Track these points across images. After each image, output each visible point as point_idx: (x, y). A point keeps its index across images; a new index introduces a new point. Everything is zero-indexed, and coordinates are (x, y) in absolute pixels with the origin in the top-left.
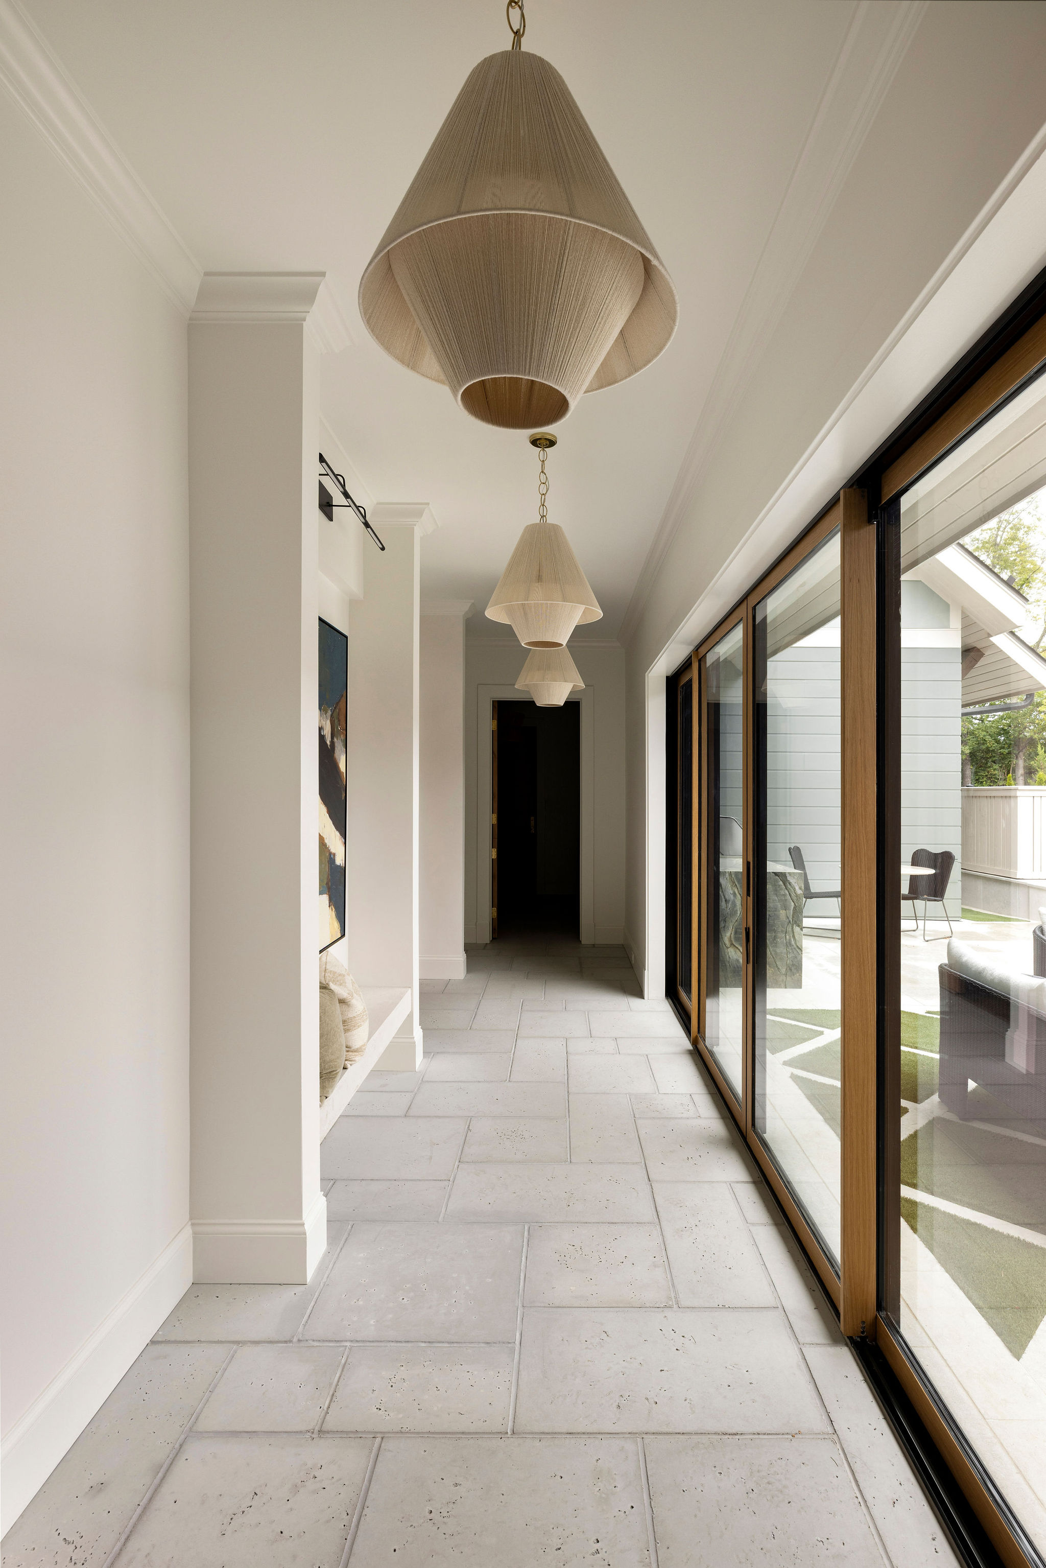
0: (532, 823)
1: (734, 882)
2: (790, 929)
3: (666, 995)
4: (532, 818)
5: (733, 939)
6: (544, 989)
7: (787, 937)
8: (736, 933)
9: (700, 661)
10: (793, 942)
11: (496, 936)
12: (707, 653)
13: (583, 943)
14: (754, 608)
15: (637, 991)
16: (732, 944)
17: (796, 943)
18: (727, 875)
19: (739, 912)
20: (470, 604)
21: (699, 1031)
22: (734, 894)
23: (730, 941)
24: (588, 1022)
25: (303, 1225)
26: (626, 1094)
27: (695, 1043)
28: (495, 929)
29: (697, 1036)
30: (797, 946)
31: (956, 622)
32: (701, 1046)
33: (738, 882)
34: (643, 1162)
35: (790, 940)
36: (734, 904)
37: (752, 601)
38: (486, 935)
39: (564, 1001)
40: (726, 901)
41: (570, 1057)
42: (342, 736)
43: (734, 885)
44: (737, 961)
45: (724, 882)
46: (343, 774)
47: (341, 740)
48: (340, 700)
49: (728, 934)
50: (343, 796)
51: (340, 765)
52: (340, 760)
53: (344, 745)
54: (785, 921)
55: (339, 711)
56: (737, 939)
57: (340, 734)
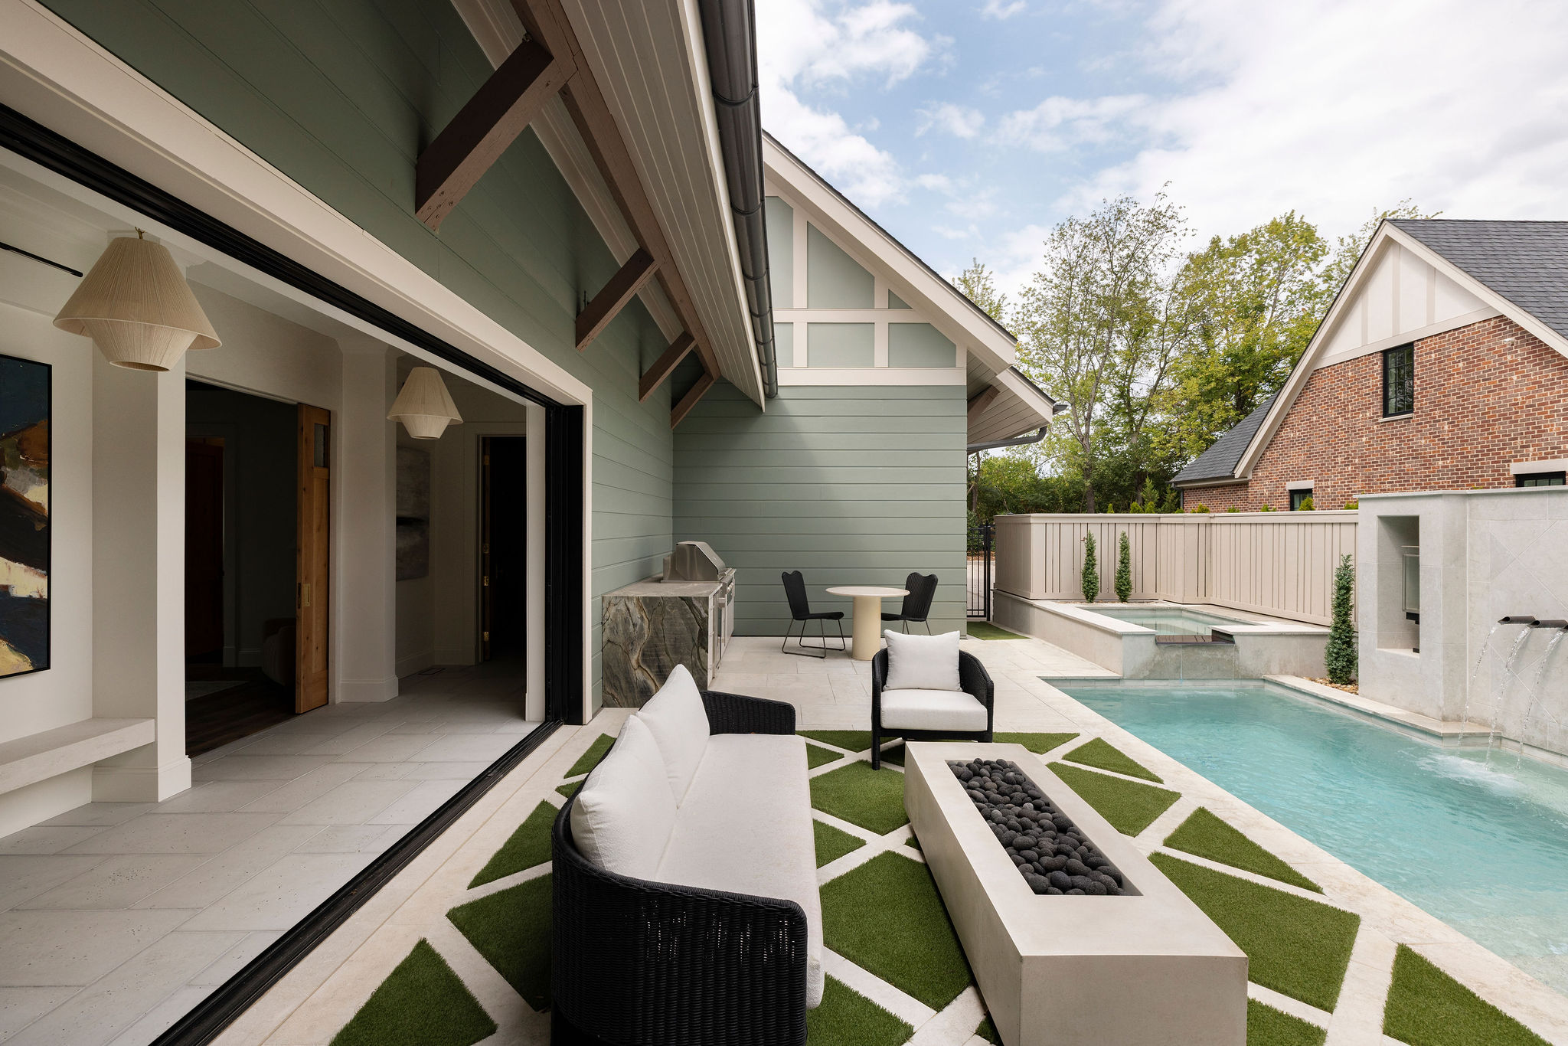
1: (641, 607)
2: (696, 651)
5: (640, 661)
7: (693, 659)
8: (643, 655)
10: (699, 664)
16: (639, 666)
17: (701, 665)
18: (635, 599)
19: (646, 635)
22: (642, 618)
23: (638, 663)
30: (703, 668)
31: (962, 361)
33: (645, 606)
35: (696, 661)
36: (642, 628)
40: (633, 624)
42: (33, 466)
43: (641, 609)
44: (645, 682)
45: (631, 607)
46: (39, 504)
47: (31, 470)
48: (23, 430)
49: (636, 657)
50: (39, 527)
51: (25, 496)
52: (26, 490)
53: (40, 474)
54: (691, 644)
55: (20, 441)
56: (644, 661)
57: (25, 464)
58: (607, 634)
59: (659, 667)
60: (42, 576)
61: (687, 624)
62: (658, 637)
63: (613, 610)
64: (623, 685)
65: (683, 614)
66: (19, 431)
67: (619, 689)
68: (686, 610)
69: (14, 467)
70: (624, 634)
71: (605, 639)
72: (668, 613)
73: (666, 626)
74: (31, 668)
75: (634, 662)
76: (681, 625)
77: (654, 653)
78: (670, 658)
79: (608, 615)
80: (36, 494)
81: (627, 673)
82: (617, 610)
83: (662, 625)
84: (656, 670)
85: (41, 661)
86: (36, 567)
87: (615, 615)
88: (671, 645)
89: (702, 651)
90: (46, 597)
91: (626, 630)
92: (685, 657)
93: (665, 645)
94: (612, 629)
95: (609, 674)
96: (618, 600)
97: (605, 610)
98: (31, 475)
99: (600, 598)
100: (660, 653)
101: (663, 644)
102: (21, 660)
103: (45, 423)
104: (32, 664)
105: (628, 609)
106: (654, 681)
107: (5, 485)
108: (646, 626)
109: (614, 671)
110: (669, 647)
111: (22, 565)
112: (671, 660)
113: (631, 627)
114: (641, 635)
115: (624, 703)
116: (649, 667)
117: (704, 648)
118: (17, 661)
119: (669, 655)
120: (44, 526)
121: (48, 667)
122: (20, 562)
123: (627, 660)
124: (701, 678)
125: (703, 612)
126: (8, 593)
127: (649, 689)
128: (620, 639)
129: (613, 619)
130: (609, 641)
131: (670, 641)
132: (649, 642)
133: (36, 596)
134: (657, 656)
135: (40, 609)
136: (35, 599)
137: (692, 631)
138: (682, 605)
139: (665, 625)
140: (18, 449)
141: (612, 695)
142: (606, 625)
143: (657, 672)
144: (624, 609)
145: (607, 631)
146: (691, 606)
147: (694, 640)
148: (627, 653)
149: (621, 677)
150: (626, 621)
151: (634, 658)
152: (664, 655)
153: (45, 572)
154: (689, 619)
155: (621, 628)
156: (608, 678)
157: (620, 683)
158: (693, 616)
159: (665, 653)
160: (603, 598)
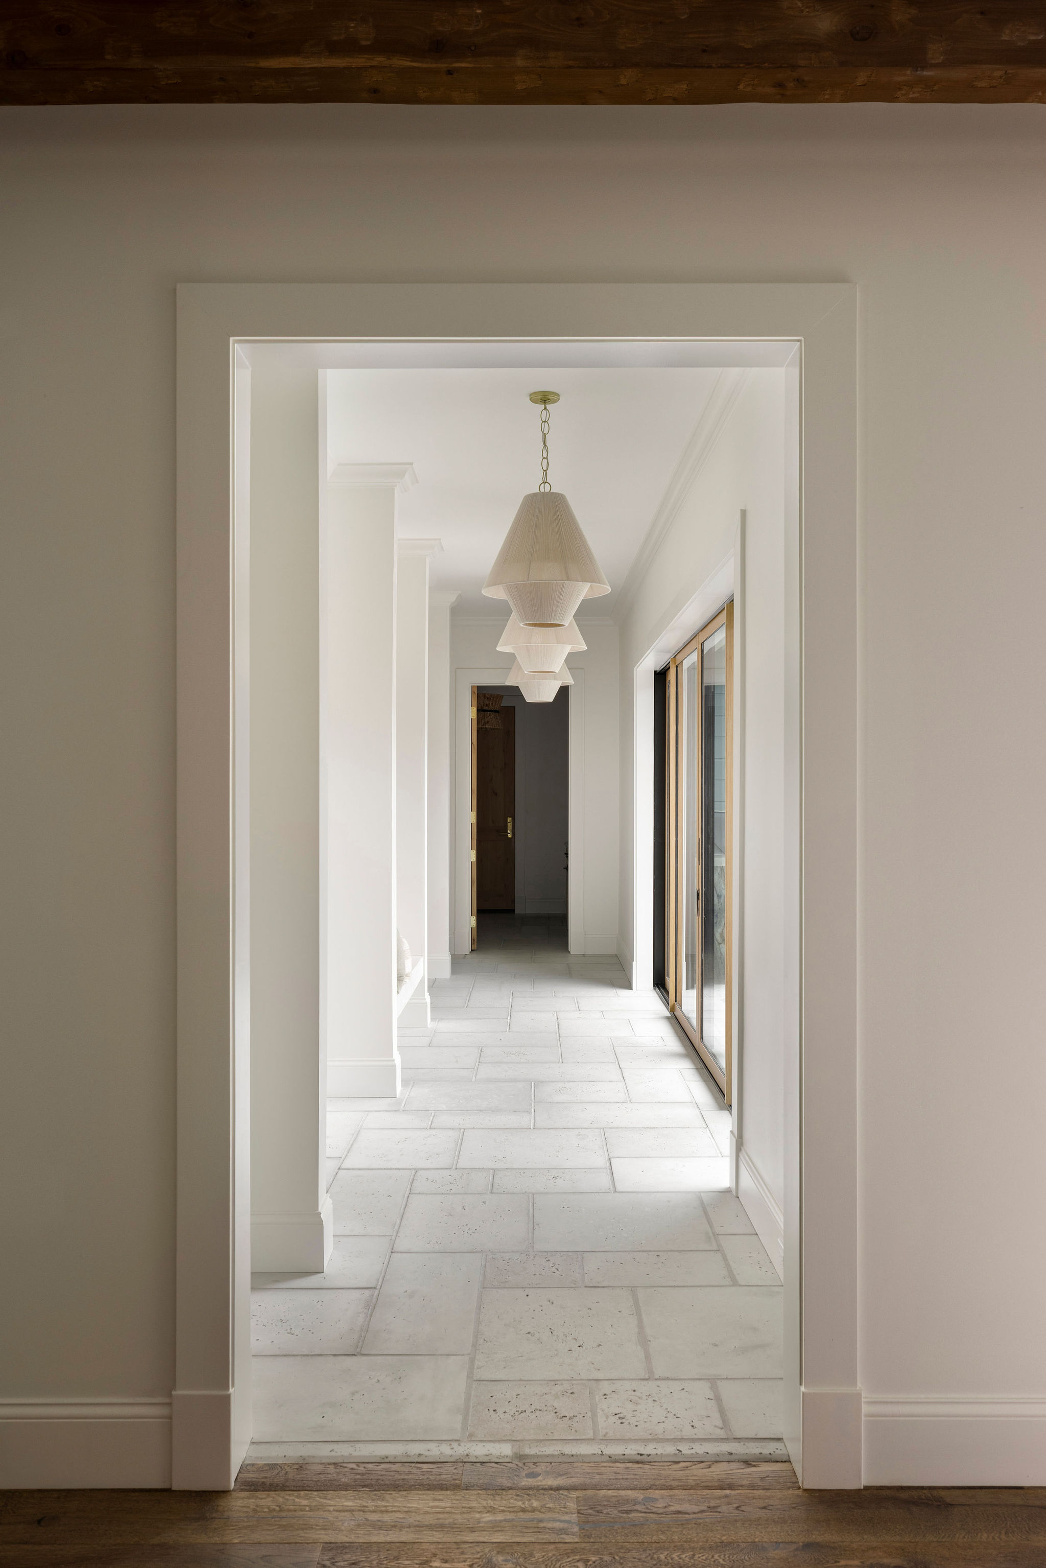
0: (510, 825)
3: (654, 986)
4: (509, 820)
6: (532, 985)
9: (677, 667)
11: (476, 948)
12: (683, 660)
13: (571, 953)
14: (702, 644)
15: (627, 985)
20: (457, 595)
21: (676, 1001)
24: (576, 1003)
25: (394, 1060)
26: (608, 1037)
27: (672, 1010)
28: (474, 940)
29: (674, 1004)
32: (678, 1013)
34: (617, 1062)
37: (702, 638)
38: (466, 944)
39: (553, 992)
41: (560, 1021)
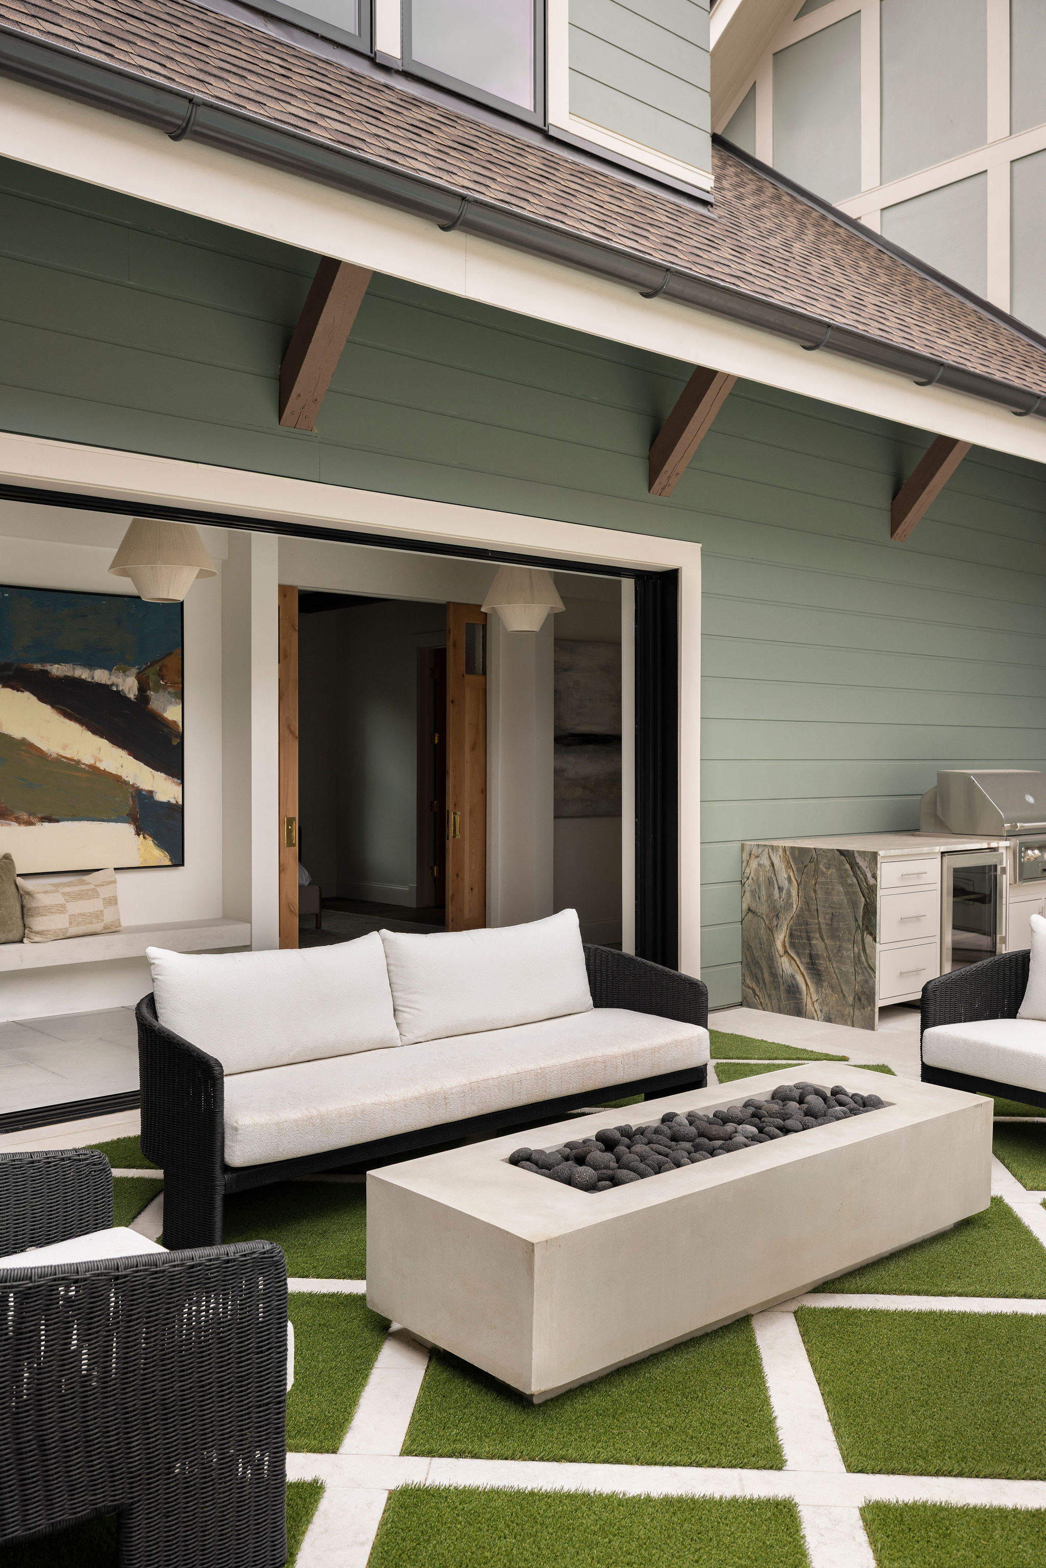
1: (788, 862)
2: (859, 938)
5: (787, 945)
7: (856, 949)
8: (791, 935)
10: (863, 958)
16: (786, 952)
17: (867, 961)
18: (781, 850)
19: (795, 906)
22: (789, 880)
23: (784, 946)
30: (869, 965)
33: (794, 862)
35: (859, 954)
36: (789, 894)
40: (779, 888)
42: (170, 690)
43: (788, 866)
44: (793, 976)
45: (776, 861)
46: (175, 722)
47: (169, 693)
48: (163, 658)
49: (781, 937)
50: (175, 742)
51: (165, 715)
52: (165, 710)
53: (176, 697)
54: (853, 924)
55: (160, 668)
56: (793, 945)
57: (165, 687)
58: (747, 900)
59: (811, 956)
60: (178, 784)
61: (847, 893)
62: (809, 910)
63: (754, 864)
64: (766, 976)
65: (842, 877)
66: (160, 660)
67: (761, 982)
68: (846, 870)
69: (157, 691)
70: (767, 901)
71: (745, 907)
72: (823, 873)
73: (820, 894)
74: (170, 863)
75: (779, 945)
76: (839, 895)
77: (804, 934)
78: (825, 944)
79: (748, 871)
80: (172, 713)
81: (771, 960)
82: (759, 865)
83: (815, 891)
84: (807, 960)
85: (178, 860)
86: (173, 777)
87: (757, 871)
88: (828, 924)
89: (868, 939)
90: (180, 803)
91: (770, 896)
92: (844, 944)
93: (819, 923)
94: (753, 893)
95: (749, 959)
96: (760, 850)
97: (744, 864)
98: (169, 697)
99: (739, 844)
100: (812, 935)
101: (817, 921)
102: (162, 855)
103: (179, 651)
104: (171, 860)
105: (773, 864)
106: (805, 979)
107: (150, 707)
108: (794, 892)
109: (756, 954)
110: (823, 926)
111: (163, 774)
112: (826, 948)
113: (776, 891)
114: (788, 906)
115: (767, 1004)
116: (798, 954)
117: (871, 934)
118: (159, 856)
119: (823, 940)
120: (179, 740)
121: (183, 865)
122: (161, 772)
123: (771, 942)
124: (867, 981)
125: (869, 875)
126: (152, 797)
127: (798, 988)
128: (763, 909)
129: (755, 878)
130: (749, 909)
131: (825, 919)
132: (798, 916)
133: (173, 801)
134: (809, 939)
135: (176, 812)
136: (172, 804)
137: (854, 905)
138: (841, 863)
139: (819, 892)
140: (159, 675)
141: (753, 990)
142: (746, 885)
143: (808, 964)
144: (767, 863)
145: (748, 894)
146: (854, 865)
147: (857, 920)
148: (771, 930)
149: (764, 964)
150: (770, 882)
151: (781, 938)
152: (817, 939)
153: (180, 781)
154: (851, 885)
155: (764, 892)
156: (748, 964)
157: (762, 973)
158: (855, 880)
159: (818, 935)
160: (743, 846)
